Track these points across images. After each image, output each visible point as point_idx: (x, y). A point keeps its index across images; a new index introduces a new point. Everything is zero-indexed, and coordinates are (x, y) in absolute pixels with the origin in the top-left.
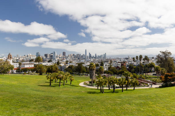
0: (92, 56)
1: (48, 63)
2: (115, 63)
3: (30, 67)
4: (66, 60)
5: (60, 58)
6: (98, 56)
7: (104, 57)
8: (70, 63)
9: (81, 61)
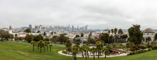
0: (75, 28)
1: (37, 33)
2: (95, 34)
3: (24, 36)
4: (52, 31)
5: (47, 30)
6: (80, 28)
7: (86, 29)
8: (54, 33)
9: (64, 32)
